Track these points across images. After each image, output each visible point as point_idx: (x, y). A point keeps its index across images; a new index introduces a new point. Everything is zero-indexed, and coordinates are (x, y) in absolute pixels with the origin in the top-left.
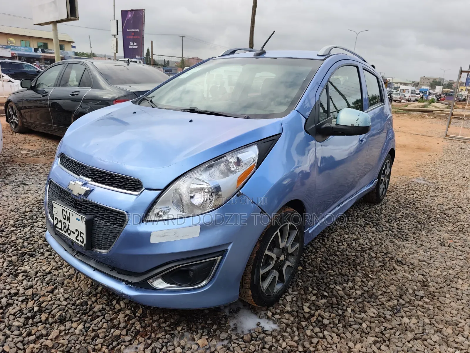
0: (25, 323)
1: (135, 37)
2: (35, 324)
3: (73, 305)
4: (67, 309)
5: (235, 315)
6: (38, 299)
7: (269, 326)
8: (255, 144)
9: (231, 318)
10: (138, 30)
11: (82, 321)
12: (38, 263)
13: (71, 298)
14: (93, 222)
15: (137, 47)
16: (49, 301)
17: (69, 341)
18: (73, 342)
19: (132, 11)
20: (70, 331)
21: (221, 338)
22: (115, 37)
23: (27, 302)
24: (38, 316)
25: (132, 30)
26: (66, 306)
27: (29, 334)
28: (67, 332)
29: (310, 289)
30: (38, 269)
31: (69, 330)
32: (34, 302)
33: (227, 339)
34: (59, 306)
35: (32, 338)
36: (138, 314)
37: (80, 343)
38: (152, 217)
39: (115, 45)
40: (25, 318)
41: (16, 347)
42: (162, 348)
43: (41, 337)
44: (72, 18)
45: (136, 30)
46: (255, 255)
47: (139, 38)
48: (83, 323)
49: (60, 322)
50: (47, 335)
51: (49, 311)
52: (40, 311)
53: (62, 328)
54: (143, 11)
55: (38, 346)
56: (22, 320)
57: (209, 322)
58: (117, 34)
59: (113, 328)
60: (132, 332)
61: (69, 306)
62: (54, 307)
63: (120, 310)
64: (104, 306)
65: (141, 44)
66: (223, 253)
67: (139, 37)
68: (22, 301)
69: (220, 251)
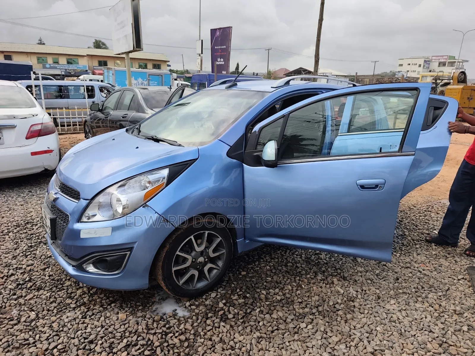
0: (16, 287)
1: (223, 54)
2: (22, 289)
3: (53, 280)
4: (47, 282)
5: (162, 302)
6: (32, 273)
7: (181, 313)
8: (167, 168)
9: (157, 303)
10: (225, 47)
11: (51, 291)
12: (46, 249)
13: (54, 275)
14: (56, 220)
15: (223, 63)
16: (38, 276)
17: (36, 302)
18: (38, 303)
19: (220, 29)
20: (40, 297)
21: (138, 316)
22: (200, 56)
23: (24, 274)
24: (26, 284)
25: (220, 47)
26: (47, 280)
27: (15, 294)
28: (38, 296)
29: (238, 290)
30: (44, 253)
31: (40, 295)
32: (29, 275)
33: (142, 317)
34: (43, 279)
35: (15, 297)
36: (91, 292)
37: (42, 304)
38: (84, 219)
39: (200, 64)
40: (17, 284)
41: (3, 301)
42: (92, 316)
43: (21, 297)
44: (137, 49)
45: (223, 47)
46: (164, 254)
47: (226, 55)
48: (51, 292)
49: (38, 290)
50: (25, 297)
51: (34, 282)
52: (30, 281)
53: (36, 293)
54: (230, 28)
55: (16, 302)
56: (15, 285)
57: (138, 304)
58: (202, 53)
59: (69, 298)
60: (79, 303)
61: (49, 280)
62: (40, 279)
63: (80, 288)
64: (72, 284)
65: (227, 60)
66: (131, 249)
67: (225, 53)
68: (21, 273)
69: (129, 248)
